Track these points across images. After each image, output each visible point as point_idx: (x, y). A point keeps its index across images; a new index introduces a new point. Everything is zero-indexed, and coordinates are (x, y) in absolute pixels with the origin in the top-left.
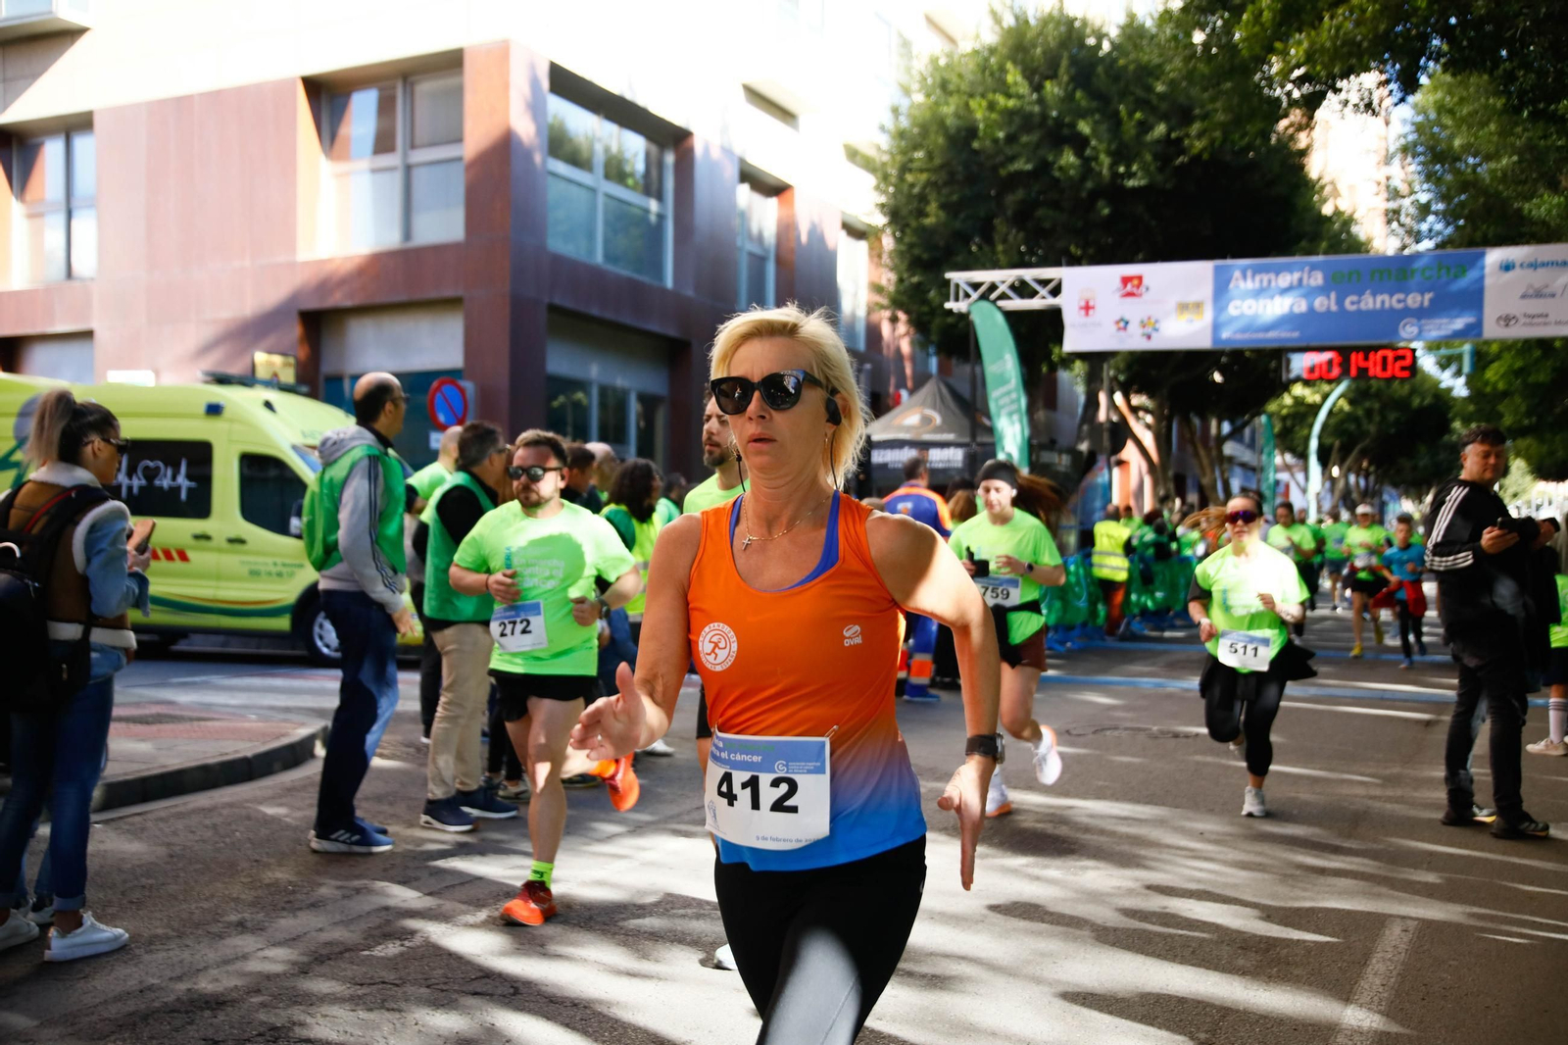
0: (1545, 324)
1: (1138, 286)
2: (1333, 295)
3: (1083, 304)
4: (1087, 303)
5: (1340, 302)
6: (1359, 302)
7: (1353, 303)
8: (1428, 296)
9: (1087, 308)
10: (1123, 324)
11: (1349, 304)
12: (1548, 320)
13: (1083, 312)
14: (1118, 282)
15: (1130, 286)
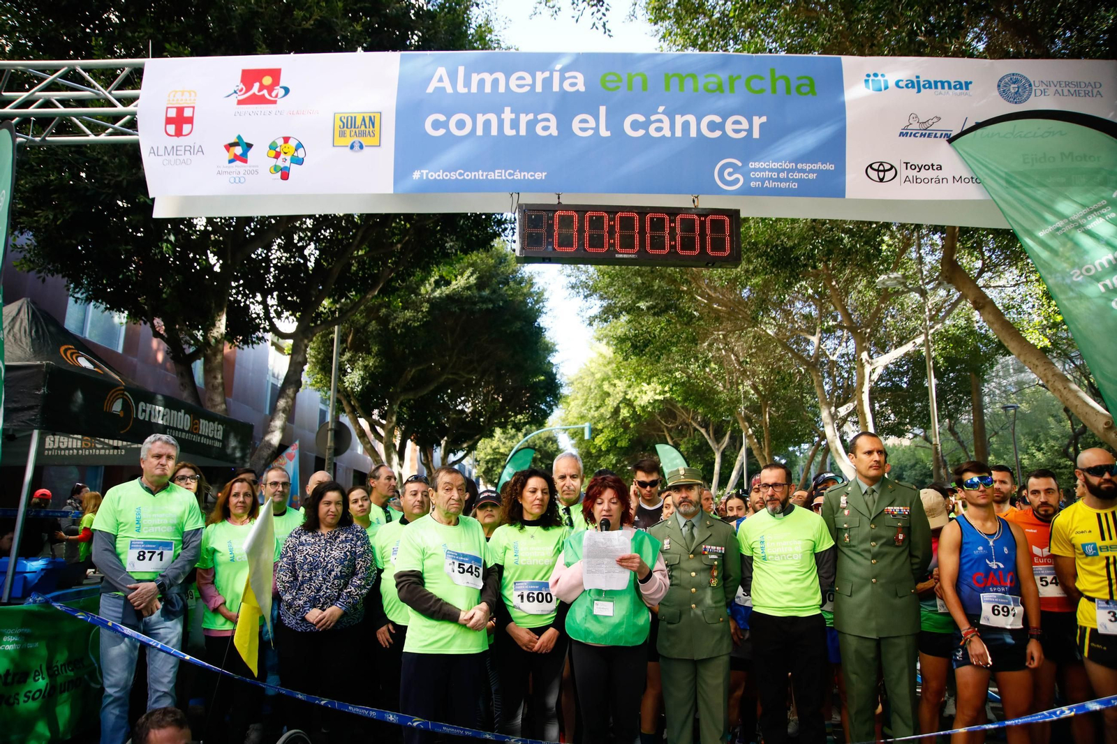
0: (938, 181)
1: (270, 89)
2: (603, 109)
3: (172, 113)
4: (180, 110)
6: (645, 125)
7: (635, 124)
8: (758, 121)
9: (179, 121)
10: (240, 149)
11: (630, 127)
12: (941, 174)
13: (172, 129)
14: (236, 82)
15: (257, 85)
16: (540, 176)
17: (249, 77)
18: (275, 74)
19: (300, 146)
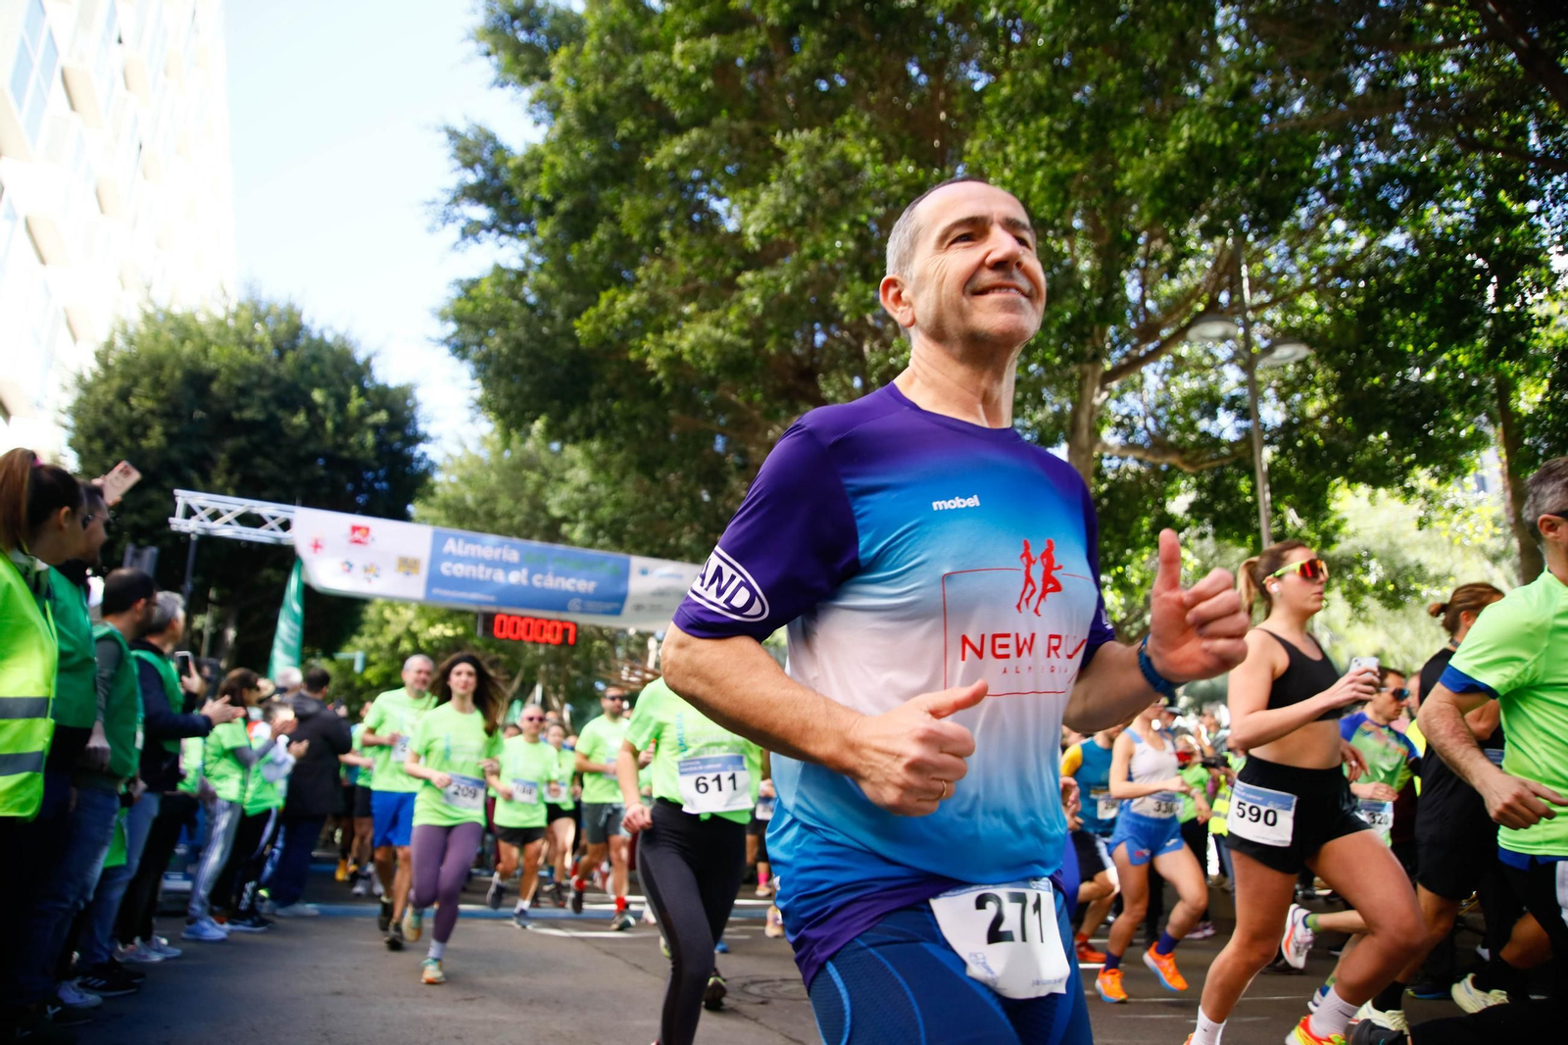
1: (364, 536)
2: (525, 572)
3: (312, 542)
4: (318, 539)
5: (530, 577)
6: (544, 580)
9: (318, 545)
10: (349, 567)
11: (537, 580)
14: (347, 530)
15: (357, 535)
16: (492, 598)
17: (355, 529)
18: (367, 529)
19: (378, 569)
